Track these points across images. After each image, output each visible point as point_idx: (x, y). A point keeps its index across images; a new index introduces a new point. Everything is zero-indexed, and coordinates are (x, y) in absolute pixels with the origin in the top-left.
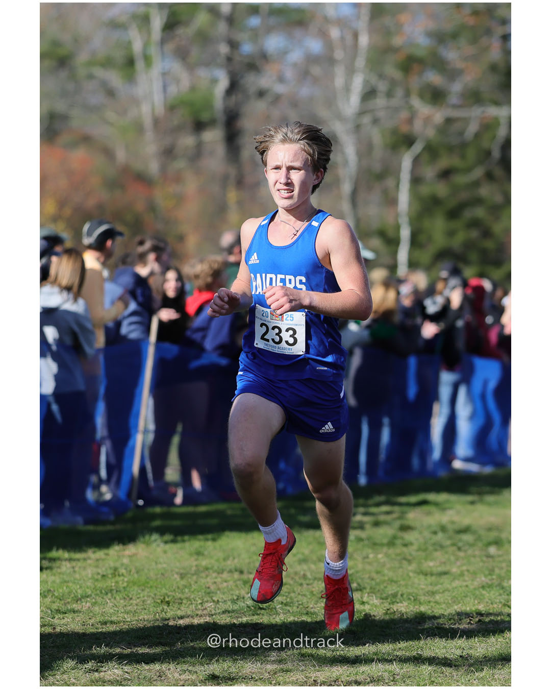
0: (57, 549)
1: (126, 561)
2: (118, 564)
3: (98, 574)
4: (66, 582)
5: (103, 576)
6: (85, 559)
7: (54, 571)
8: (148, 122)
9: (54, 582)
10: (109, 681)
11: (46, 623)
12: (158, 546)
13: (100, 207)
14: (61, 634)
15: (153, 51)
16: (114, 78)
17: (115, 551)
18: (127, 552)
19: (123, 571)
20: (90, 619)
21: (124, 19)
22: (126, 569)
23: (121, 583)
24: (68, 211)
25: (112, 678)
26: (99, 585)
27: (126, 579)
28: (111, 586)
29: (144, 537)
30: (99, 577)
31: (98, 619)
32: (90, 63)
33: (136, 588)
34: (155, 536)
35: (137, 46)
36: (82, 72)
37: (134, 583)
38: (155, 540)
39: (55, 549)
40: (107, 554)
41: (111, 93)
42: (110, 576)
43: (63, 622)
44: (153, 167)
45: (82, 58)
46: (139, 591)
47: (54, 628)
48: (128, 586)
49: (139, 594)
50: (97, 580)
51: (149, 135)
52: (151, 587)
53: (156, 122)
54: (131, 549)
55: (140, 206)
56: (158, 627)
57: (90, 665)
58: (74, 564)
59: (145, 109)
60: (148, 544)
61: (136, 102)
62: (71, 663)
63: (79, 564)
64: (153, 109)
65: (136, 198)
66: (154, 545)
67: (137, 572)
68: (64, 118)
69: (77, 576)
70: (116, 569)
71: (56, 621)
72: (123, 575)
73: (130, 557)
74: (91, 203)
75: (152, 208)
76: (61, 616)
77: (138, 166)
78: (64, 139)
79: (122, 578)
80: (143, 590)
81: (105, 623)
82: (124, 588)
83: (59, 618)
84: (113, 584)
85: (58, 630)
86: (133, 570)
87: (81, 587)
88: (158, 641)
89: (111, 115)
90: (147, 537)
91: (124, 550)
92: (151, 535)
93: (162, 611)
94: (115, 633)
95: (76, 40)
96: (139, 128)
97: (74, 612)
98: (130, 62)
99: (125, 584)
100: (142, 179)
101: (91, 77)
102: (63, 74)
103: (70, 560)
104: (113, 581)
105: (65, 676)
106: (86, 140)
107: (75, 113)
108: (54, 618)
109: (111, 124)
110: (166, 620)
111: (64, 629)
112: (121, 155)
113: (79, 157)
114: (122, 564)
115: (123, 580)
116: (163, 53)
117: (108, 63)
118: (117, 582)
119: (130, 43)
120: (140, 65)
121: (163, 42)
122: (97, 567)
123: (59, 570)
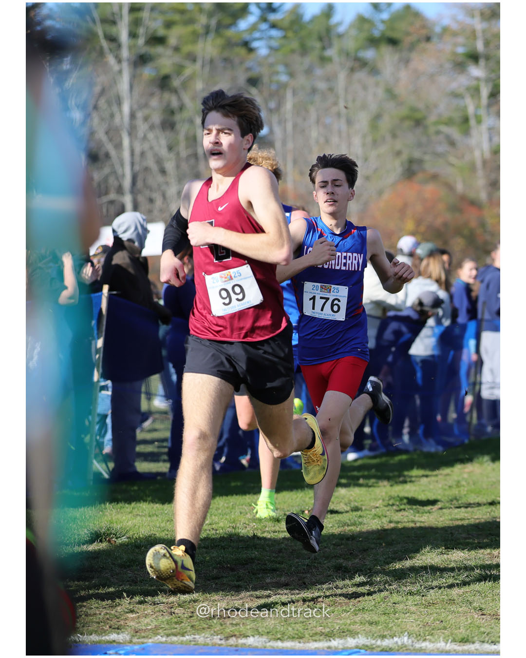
0: (418, 468)
1: (465, 476)
2: (460, 478)
3: (446, 485)
4: (423, 491)
5: (450, 487)
6: (436, 475)
7: (415, 483)
8: (479, 164)
9: (415, 491)
10: (454, 561)
11: (410, 520)
12: (489, 465)
13: (445, 224)
14: (421, 528)
15: (482, 112)
16: (454, 132)
17: (458, 468)
18: (467, 470)
19: (464, 483)
20: (441, 517)
21: (461, 90)
22: (466, 481)
23: (462, 492)
24: (422, 229)
25: (456, 558)
26: (447, 493)
27: (466, 489)
28: (455, 494)
29: (478, 458)
30: (447, 487)
31: (446, 517)
32: (437, 123)
33: (473, 495)
34: (486, 458)
35: (471, 110)
36: (432, 129)
37: (472, 492)
38: (487, 461)
39: (415, 467)
40: (452, 471)
41: (452, 143)
42: (455, 486)
43: (422, 519)
44: (483, 196)
45: (432, 118)
46: (476, 497)
47: (415, 524)
48: (467, 494)
49: (475, 499)
50: (445, 490)
51: (480, 173)
52: (484, 494)
53: (484, 162)
54: (469, 467)
55: (473, 224)
56: (489, 522)
57: (440, 550)
58: (429, 479)
59: (477, 154)
60: (481, 464)
61: (471, 150)
62: (428, 548)
63: (433, 478)
64: (482, 155)
65: (471, 217)
66: (485, 465)
67: (474, 484)
68: (420, 162)
69: (431, 487)
70: (458, 482)
71: (416, 519)
72: (463, 486)
73: (469, 473)
74: (439, 222)
75: (483, 224)
76: (421, 515)
77: (472, 195)
78: (420, 176)
79: (462, 488)
80: (478, 497)
81: (451, 520)
82: (465, 495)
83: (419, 517)
84: (457, 492)
85: (418, 525)
86: (471, 483)
87: (434, 494)
88: (489, 532)
89: (452, 159)
90: (481, 459)
91: (464, 468)
92: (483, 458)
93: (491, 511)
94: (458, 527)
95: (427, 107)
96: (473, 168)
97: (430, 513)
98: (466, 120)
99: (465, 492)
100: (474, 203)
101: (438, 133)
102: (419, 131)
103: (427, 476)
104: (457, 489)
105: (424, 558)
106: (435, 177)
107: (427, 158)
108: (415, 516)
109: (453, 165)
110: (494, 518)
111: (422, 525)
112: (460, 187)
113: (429, 189)
114: (463, 478)
115: (464, 490)
116: (489, 114)
117: (449, 122)
118: (459, 491)
119: (465, 108)
120: (472, 122)
121: (489, 106)
122: (445, 480)
123: (419, 483)
